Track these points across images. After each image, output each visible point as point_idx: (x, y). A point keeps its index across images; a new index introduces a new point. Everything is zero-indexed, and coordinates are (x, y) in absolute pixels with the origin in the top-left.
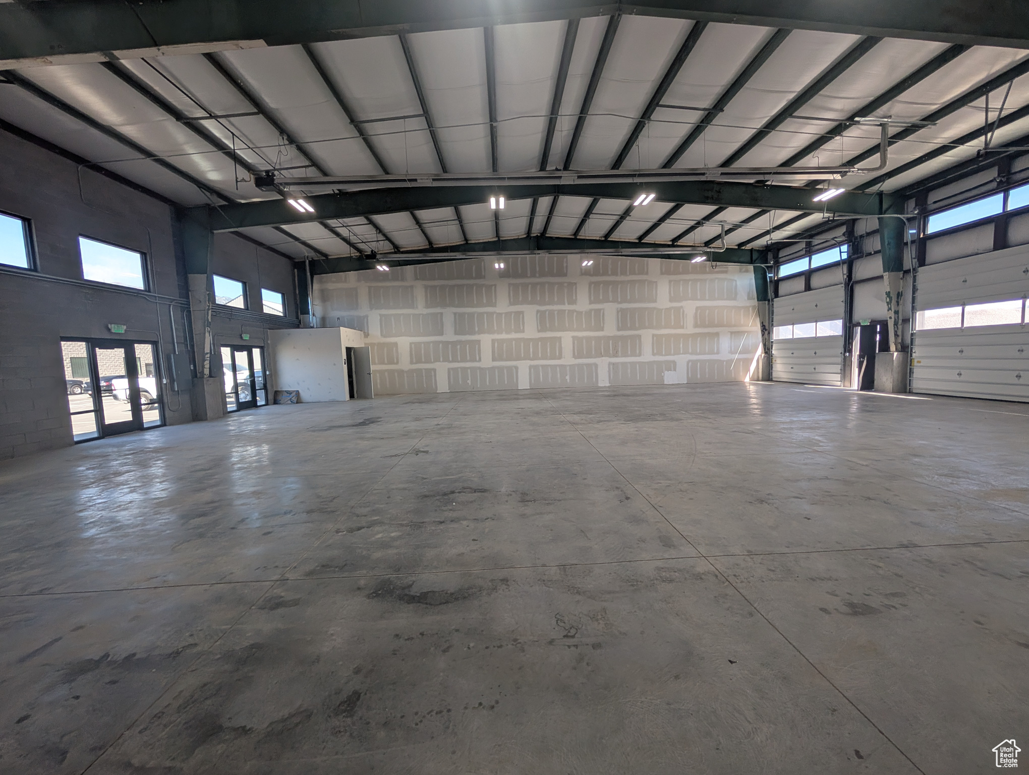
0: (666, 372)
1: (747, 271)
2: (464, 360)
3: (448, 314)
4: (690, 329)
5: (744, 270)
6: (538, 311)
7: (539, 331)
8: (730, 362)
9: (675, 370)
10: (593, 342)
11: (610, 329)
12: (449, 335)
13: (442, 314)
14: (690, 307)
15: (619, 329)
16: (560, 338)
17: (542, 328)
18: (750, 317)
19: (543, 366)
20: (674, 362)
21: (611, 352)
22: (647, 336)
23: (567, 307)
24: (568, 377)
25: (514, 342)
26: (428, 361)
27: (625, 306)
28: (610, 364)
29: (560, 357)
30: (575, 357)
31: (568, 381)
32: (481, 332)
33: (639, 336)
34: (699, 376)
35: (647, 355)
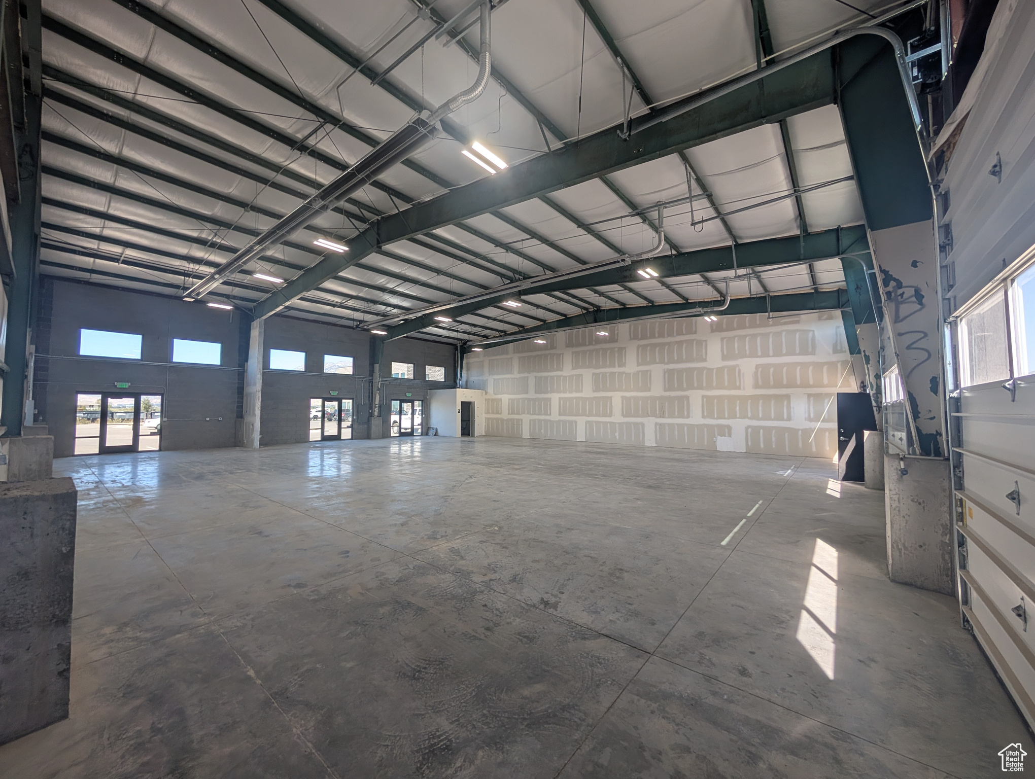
0: (719, 437)
2: (539, 414)
3: (532, 377)
4: (748, 389)
6: (593, 374)
7: (594, 391)
8: (807, 432)
9: (730, 436)
11: (657, 389)
12: (532, 395)
13: (528, 377)
14: (748, 366)
15: (665, 390)
16: (611, 397)
17: (597, 388)
19: (597, 422)
20: (729, 427)
21: (658, 413)
22: (696, 397)
23: (617, 369)
24: (617, 434)
25: (574, 400)
26: (518, 414)
27: (671, 366)
28: (656, 424)
29: (610, 416)
30: (623, 416)
31: (617, 438)
32: (552, 391)
33: (688, 398)
34: (762, 446)
35: (696, 418)
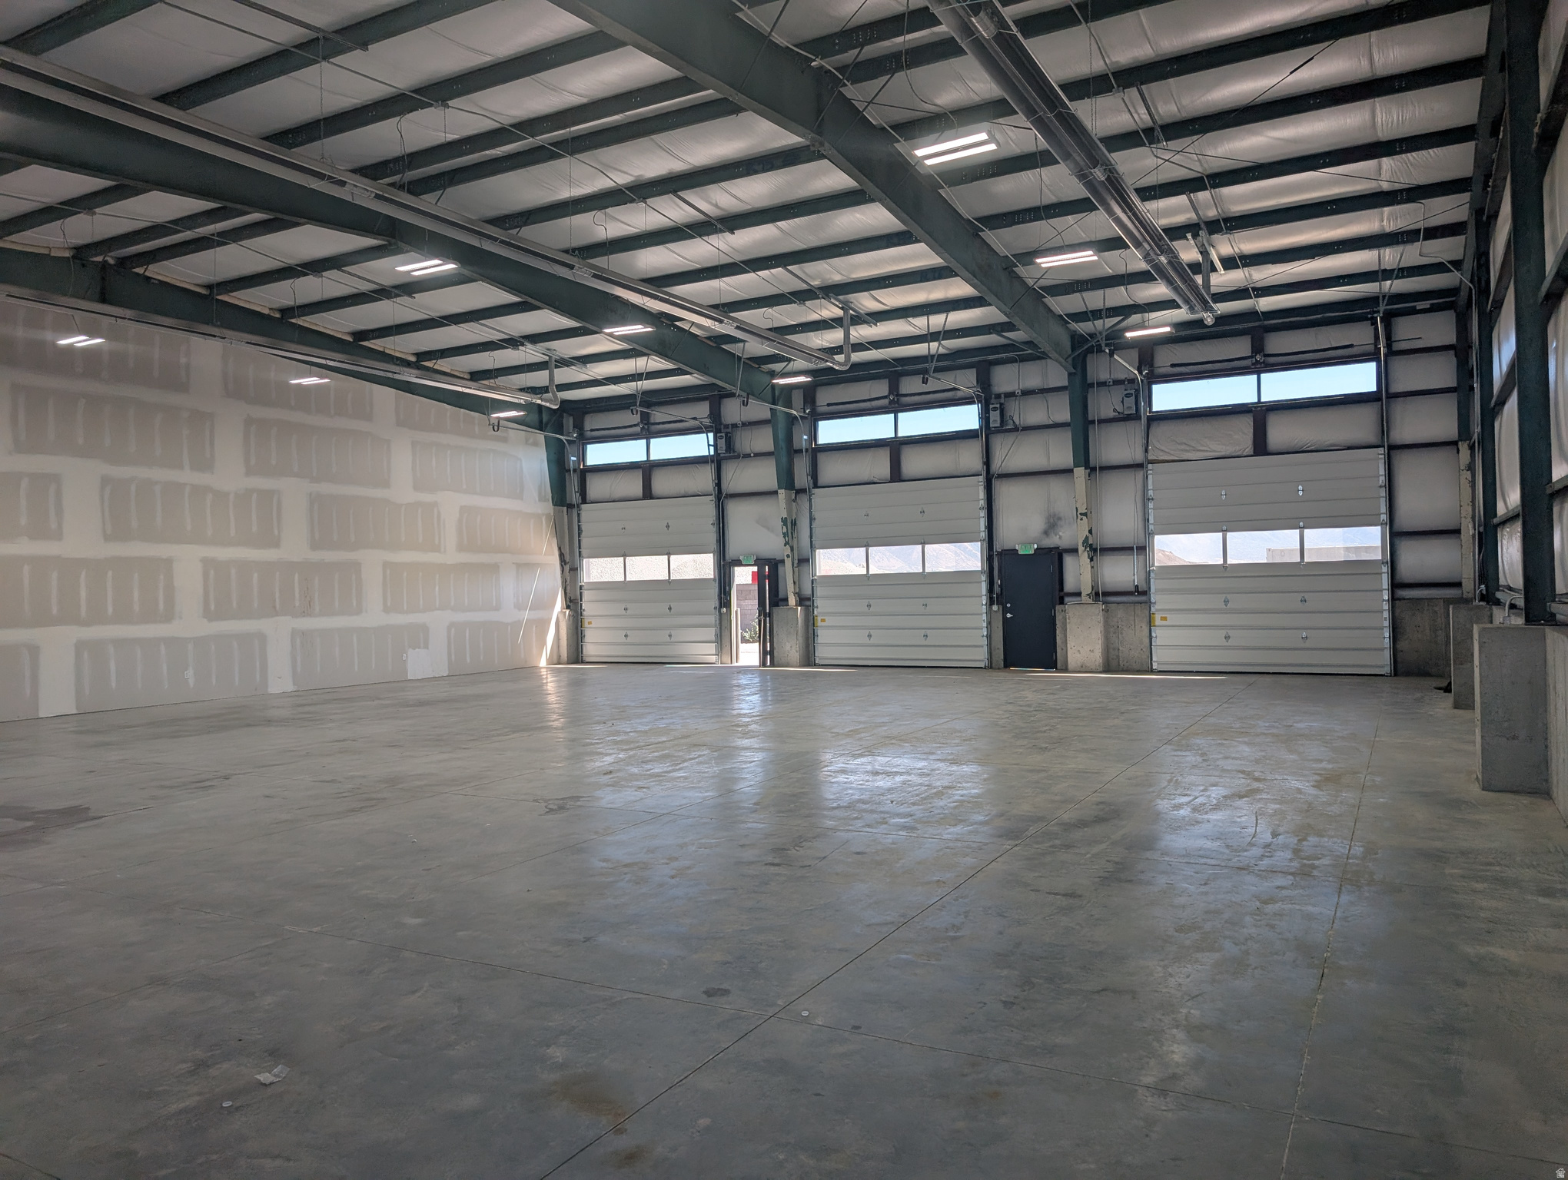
0: (410, 652)
1: (535, 444)
4: (451, 556)
5: (531, 441)
6: (105, 481)
7: (107, 538)
8: (517, 624)
9: (426, 647)
10: (256, 575)
11: (294, 546)
14: (450, 504)
15: (314, 546)
16: (169, 562)
17: (117, 529)
18: (544, 536)
19: (119, 643)
20: (424, 629)
21: (297, 604)
22: (372, 562)
23: (188, 476)
24: (190, 674)
25: (25, 569)
27: (326, 488)
28: (294, 633)
29: (169, 617)
30: (209, 615)
31: (191, 682)
33: (356, 566)
34: (468, 660)
35: (374, 615)
